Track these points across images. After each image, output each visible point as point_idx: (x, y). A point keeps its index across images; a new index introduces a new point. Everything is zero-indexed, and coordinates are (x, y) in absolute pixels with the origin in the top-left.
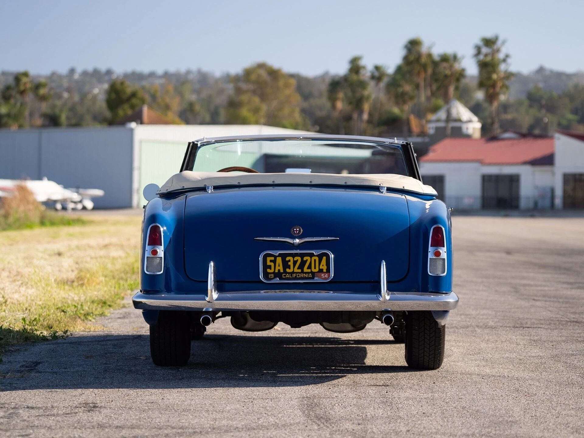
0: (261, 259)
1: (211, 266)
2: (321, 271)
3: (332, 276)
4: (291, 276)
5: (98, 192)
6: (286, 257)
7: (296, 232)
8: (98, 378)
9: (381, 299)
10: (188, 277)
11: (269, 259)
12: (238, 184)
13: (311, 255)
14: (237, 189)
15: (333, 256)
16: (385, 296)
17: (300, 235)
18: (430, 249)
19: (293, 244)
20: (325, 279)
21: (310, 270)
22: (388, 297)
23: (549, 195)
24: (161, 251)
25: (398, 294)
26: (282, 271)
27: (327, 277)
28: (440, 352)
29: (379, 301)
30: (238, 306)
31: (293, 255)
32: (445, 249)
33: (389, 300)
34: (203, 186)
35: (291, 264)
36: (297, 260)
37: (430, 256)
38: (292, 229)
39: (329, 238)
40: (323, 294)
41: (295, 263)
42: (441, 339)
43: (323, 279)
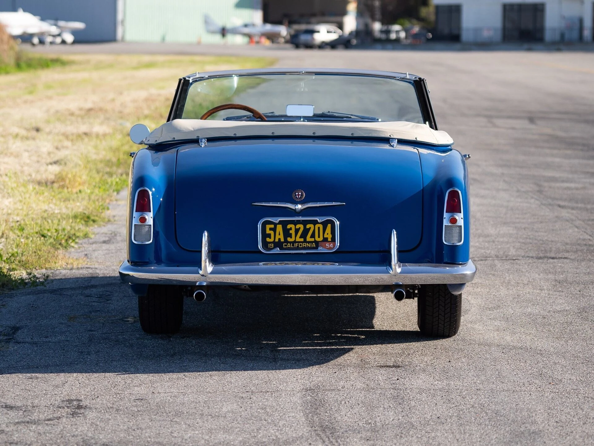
0: (259, 226)
1: (205, 235)
2: (325, 240)
3: (337, 245)
4: (293, 245)
5: (79, 25)
6: (288, 225)
7: (298, 197)
8: (82, 352)
9: (391, 272)
10: (179, 245)
11: (268, 227)
12: (234, 136)
13: (315, 223)
14: (233, 142)
15: (338, 223)
16: (396, 269)
17: (302, 199)
18: (446, 215)
19: (295, 210)
20: (330, 248)
21: (314, 239)
22: (399, 270)
23: (577, 26)
24: (149, 218)
25: (410, 266)
26: (282, 240)
27: (332, 246)
28: (456, 319)
29: (388, 274)
30: (235, 279)
31: (295, 223)
32: (462, 215)
33: (400, 273)
34: (195, 138)
35: (293, 232)
36: (300, 228)
37: (446, 222)
38: (294, 193)
39: (334, 204)
40: (328, 266)
41: (297, 231)
42: (457, 306)
43: (328, 249)
